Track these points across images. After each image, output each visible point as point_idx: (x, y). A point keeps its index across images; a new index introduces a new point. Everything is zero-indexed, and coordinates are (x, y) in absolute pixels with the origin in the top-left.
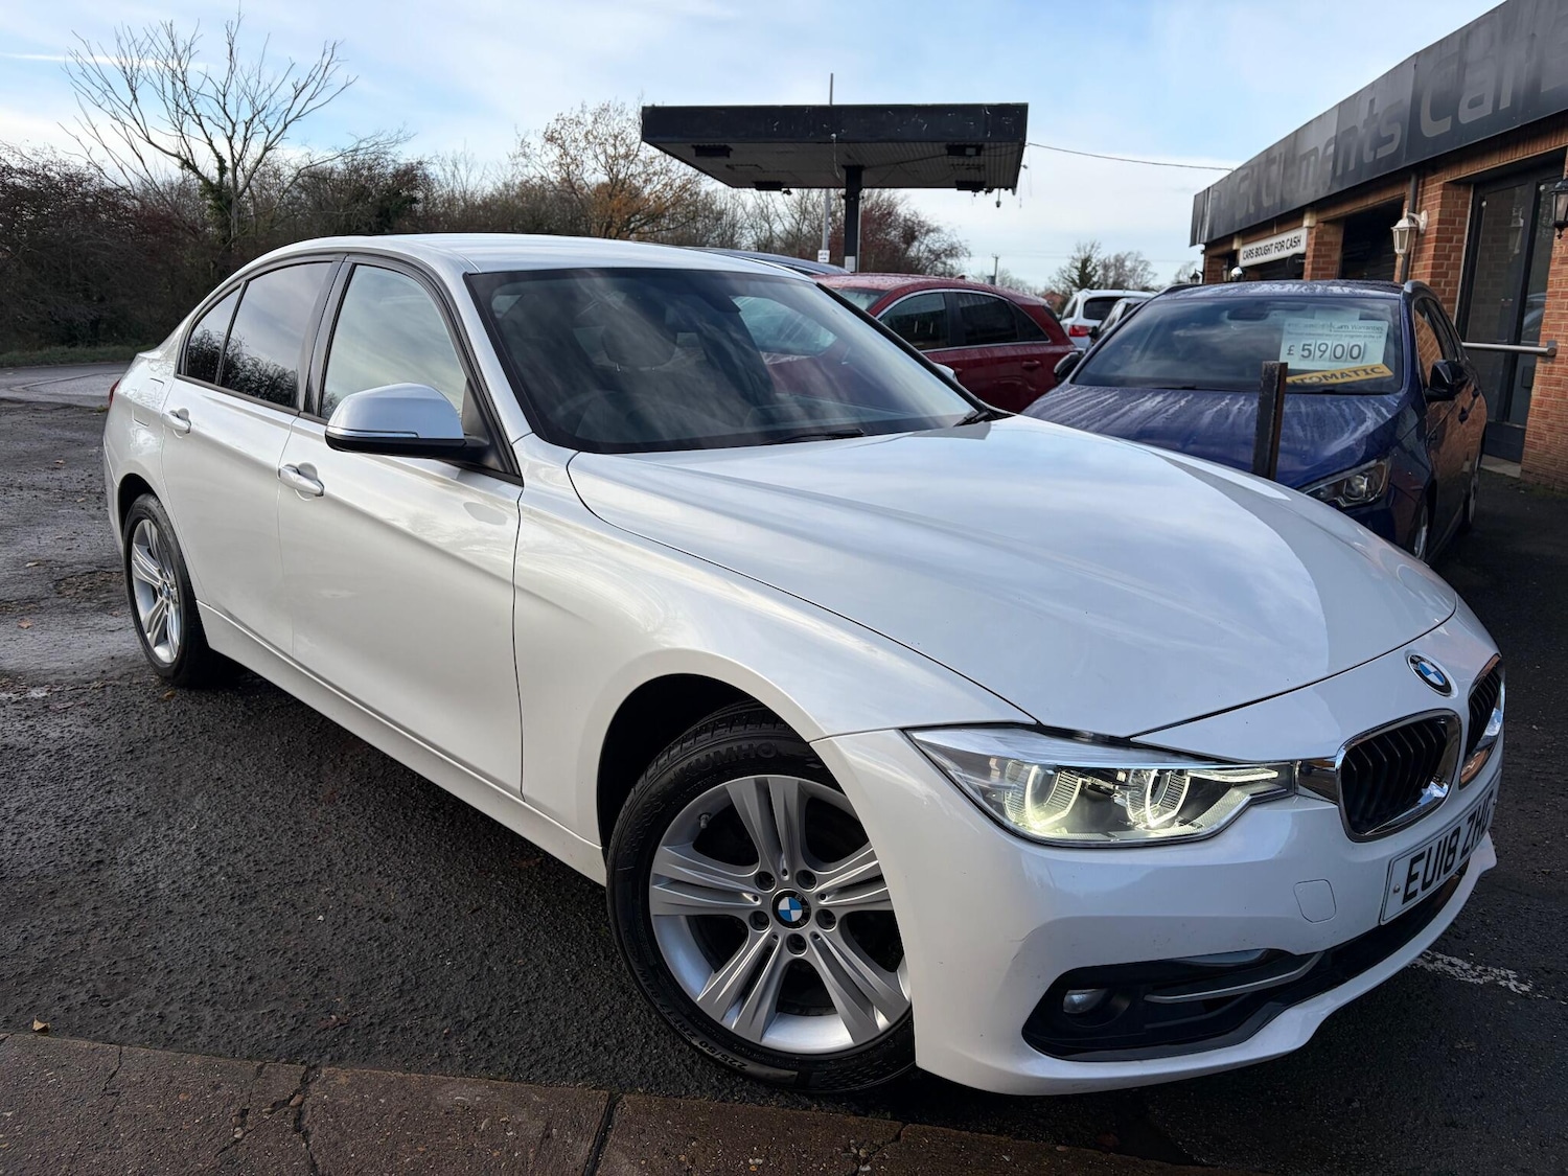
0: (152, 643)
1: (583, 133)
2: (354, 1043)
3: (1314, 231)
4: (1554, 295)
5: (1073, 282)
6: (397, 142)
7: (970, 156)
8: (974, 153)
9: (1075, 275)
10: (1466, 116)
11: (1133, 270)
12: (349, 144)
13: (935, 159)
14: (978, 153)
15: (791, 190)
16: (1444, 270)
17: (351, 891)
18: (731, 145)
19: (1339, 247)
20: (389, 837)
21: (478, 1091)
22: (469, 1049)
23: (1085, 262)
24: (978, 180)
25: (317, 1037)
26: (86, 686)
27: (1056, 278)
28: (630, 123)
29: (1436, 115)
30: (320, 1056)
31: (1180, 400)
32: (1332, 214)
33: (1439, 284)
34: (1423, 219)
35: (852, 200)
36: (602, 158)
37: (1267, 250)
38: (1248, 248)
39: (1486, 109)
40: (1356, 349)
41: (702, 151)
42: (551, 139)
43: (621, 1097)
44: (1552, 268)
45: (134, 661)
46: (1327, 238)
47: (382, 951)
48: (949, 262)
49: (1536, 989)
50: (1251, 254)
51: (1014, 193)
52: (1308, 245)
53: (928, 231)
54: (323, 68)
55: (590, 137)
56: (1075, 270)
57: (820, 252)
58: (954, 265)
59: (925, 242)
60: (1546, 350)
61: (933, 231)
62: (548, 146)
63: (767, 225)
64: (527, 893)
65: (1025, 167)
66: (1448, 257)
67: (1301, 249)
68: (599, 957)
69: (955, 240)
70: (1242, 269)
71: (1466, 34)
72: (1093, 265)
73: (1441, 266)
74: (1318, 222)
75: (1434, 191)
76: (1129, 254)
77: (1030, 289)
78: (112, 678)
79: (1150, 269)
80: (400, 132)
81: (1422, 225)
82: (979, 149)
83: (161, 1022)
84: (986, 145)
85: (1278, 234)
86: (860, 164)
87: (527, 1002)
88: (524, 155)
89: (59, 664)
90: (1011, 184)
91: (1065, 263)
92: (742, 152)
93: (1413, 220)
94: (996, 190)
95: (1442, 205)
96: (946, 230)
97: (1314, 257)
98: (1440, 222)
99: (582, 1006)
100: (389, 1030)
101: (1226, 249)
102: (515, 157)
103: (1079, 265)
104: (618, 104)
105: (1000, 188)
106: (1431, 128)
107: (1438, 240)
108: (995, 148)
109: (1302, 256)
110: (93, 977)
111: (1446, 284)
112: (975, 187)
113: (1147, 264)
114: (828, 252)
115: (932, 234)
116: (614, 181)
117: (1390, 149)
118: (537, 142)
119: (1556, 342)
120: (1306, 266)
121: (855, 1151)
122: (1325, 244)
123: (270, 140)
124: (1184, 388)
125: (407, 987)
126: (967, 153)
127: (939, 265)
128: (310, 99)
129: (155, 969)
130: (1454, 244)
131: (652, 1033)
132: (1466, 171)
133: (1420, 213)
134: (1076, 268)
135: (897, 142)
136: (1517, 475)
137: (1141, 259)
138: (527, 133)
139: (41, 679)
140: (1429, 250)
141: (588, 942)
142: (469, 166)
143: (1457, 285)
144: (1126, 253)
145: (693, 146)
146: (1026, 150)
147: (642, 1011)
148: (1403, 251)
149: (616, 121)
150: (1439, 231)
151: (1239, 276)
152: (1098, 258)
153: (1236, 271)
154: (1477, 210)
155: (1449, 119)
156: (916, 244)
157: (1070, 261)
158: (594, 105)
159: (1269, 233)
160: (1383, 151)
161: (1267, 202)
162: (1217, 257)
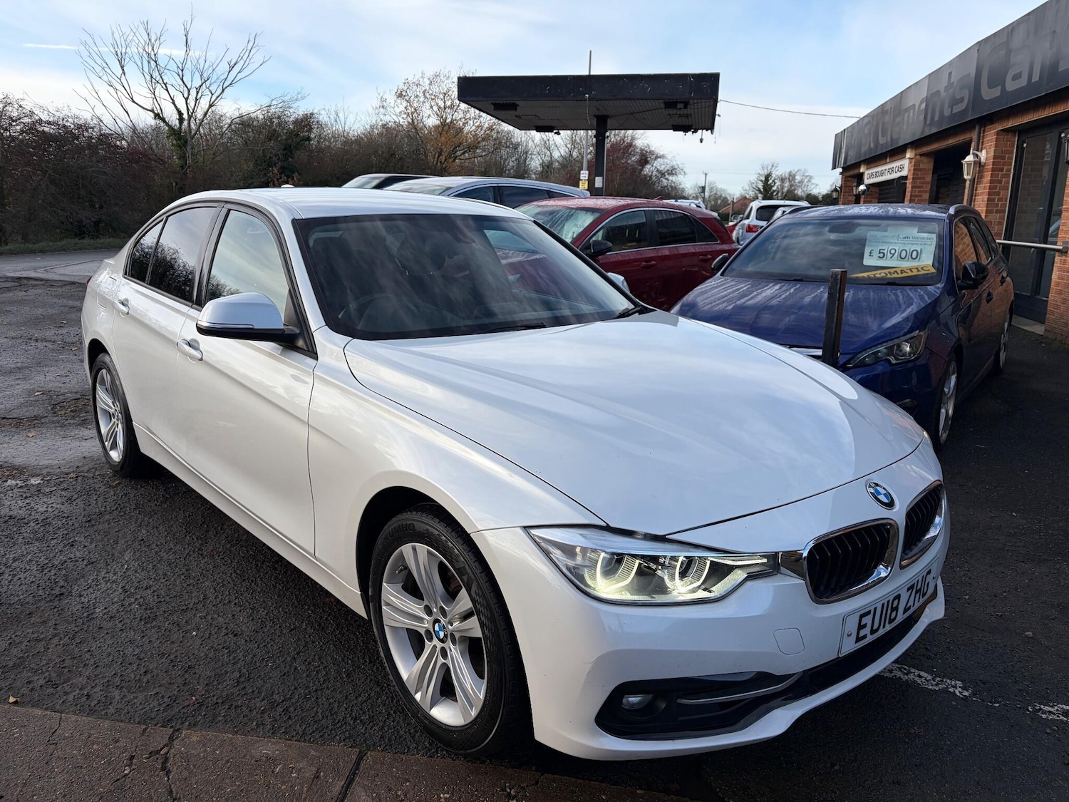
0: (108, 448)
1: (421, 91)
2: (204, 715)
3: (913, 161)
5: (759, 190)
6: (297, 100)
7: (681, 109)
8: (683, 107)
9: (760, 185)
10: (1011, 86)
11: (801, 182)
12: (265, 102)
13: (656, 111)
14: (686, 107)
15: (561, 132)
16: (997, 190)
17: (216, 616)
18: (517, 103)
19: (931, 172)
20: (244, 580)
21: (278, 747)
22: (276, 720)
23: (768, 177)
24: (687, 124)
25: (182, 711)
26: (66, 476)
27: (747, 188)
29: (990, 87)
30: (183, 723)
31: (790, 289)
32: (926, 149)
33: (994, 200)
34: (983, 155)
35: (600, 138)
36: (435, 108)
37: (882, 174)
38: (870, 171)
39: (1023, 82)
40: (915, 253)
41: (499, 107)
42: (400, 96)
43: (367, 753)
45: (97, 460)
46: (922, 166)
47: (230, 656)
48: (671, 178)
49: (974, 694)
50: (873, 175)
51: (712, 133)
52: (909, 171)
53: (657, 157)
54: (248, 51)
55: (427, 95)
56: (760, 182)
57: (582, 172)
58: (674, 180)
59: (654, 165)
60: (1061, 248)
61: (660, 157)
62: (399, 101)
64: (327, 618)
65: (719, 116)
66: (1000, 182)
67: (904, 173)
68: (366, 662)
69: (675, 164)
70: (866, 186)
71: (1011, 29)
72: (773, 179)
73: (995, 187)
74: (916, 155)
75: (991, 135)
76: (798, 170)
77: (730, 195)
78: (83, 471)
79: (813, 181)
80: (298, 94)
81: (983, 160)
82: (686, 104)
83: (88, 699)
84: (691, 101)
85: (889, 162)
86: (606, 114)
87: (316, 690)
88: (383, 107)
89: (50, 461)
90: (710, 127)
91: (753, 178)
92: (525, 107)
93: (976, 155)
94: (700, 131)
95: (997, 146)
96: (669, 157)
97: (913, 178)
98: (995, 157)
99: (350, 694)
100: (227, 707)
101: (856, 172)
102: (376, 108)
103: (763, 179)
104: (445, 72)
105: (703, 129)
106: (989, 94)
107: (993, 170)
108: (697, 103)
109: (905, 178)
110: (50, 669)
111: (999, 200)
112: (685, 129)
113: (811, 177)
114: (587, 172)
115: (659, 160)
116: (444, 124)
117: (962, 106)
118: (391, 98)
120: (908, 185)
121: (509, 790)
122: (921, 170)
123: (213, 100)
124: (795, 280)
125: (241, 680)
126: (678, 107)
127: (664, 180)
128: (239, 72)
129: (88, 665)
130: (1004, 172)
131: (392, 712)
133: (981, 151)
134: (761, 181)
135: (630, 99)
136: (1041, 334)
137: (807, 174)
138: (385, 92)
139: (38, 472)
140: (988, 176)
141: (360, 652)
142: (346, 114)
143: (1006, 201)
144: (796, 170)
145: (492, 103)
146: (718, 104)
147: (388, 698)
148: (969, 177)
150: (994, 163)
151: (864, 192)
152: (776, 173)
153: (862, 187)
154: (1020, 149)
155: (999, 87)
156: (648, 166)
157: (757, 176)
158: (430, 73)
159: (883, 162)
160: (957, 108)
161: (882, 139)
162: (850, 177)
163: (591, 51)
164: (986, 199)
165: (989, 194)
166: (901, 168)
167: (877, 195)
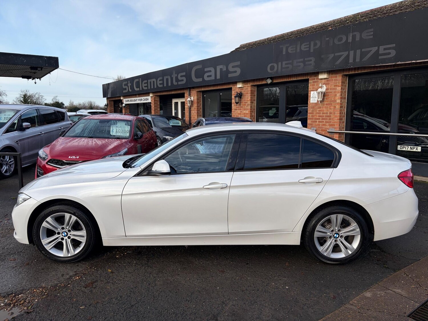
3: (153, 98)
5: (22, 101)
9: (22, 99)
13: (22, 70)
19: (159, 101)
23: (25, 96)
24: (30, 76)
27: (15, 100)
29: (197, 77)
32: (157, 94)
33: (198, 112)
34: (192, 98)
37: (135, 101)
38: (127, 99)
39: (213, 78)
46: (156, 99)
50: (126, 101)
52: (151, 101)
56: (21, 98)
65: (50, 73)
67: (149, 101)
72: (28, 96)
73: (198, 108)
74: (154, 95)
75: (194, 92)
76: (37, 93)
79: (43, 98)
81: (192, 100)
82: (42, 68)
84: (44, 68)
85: (138, 97)
90: (41, 78)
91: (18, 96)
93: (190, 98)
94: (35, 79)
95: (197, 96)
97: (154, 103)
98: (197, 99)
103: (23, 97)
106: (195, 80)
107: (197, 103)
109: (150, 103)
111: (200, 112)
112: (28, 78)
113: (42, 96)
117: (183, 83)
120: (152, 105)
122: (156, 101)
126: (38, 69)
130: (200, 104)
132: (203, 89)
134: (22, 97)
137: (40, 95)
140: (195, 105)
143: (202, 113)
148: (190, 105)
150: (197, 101)
151: (124, 107)
152: (28, 94)
153: (124, 105)
154: (203, 97)
155: (201, 78)
159: (135, 97)
160: (180, 83)
161: (136, 89)
162: (111, 100)
164: (196, 112)
165: (197, 110)
166: (149, 99)
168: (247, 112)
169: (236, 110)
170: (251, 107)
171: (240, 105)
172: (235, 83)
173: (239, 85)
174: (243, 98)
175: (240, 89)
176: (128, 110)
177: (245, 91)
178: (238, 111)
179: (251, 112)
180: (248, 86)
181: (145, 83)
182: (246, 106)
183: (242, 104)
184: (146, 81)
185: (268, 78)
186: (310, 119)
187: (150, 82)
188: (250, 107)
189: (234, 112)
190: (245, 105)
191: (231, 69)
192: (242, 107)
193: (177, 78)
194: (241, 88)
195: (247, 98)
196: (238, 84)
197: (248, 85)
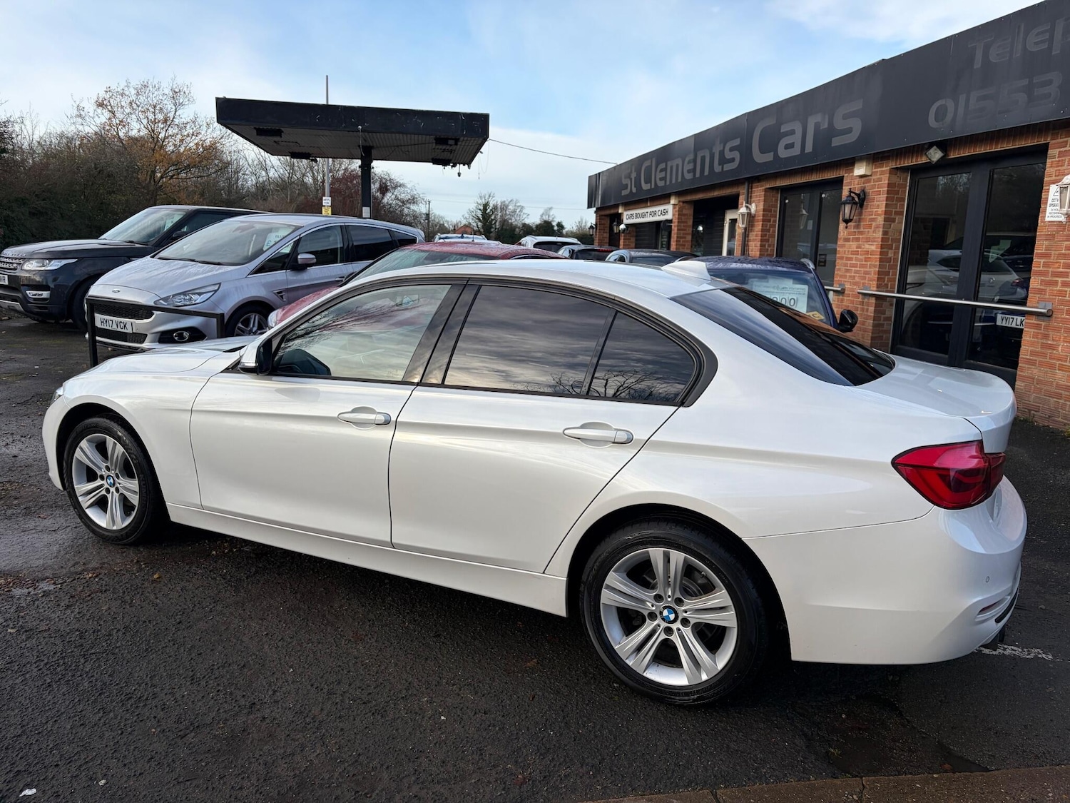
1: (128, 102)
3: (677, 207)
4: (842, 258)
5: (479, 219)
7: (451, 145)
8: (453, 144)
9: (479, 214)
10: (783, 153)
11: (514, 212)
13: (424, 145)
14: (456, 144)
15: (318, 159)
16: (767, 238)
17: (442, 698)
18: (282, 129)
19: (692, 217)
23: (486, 206)
24: (447, 158)
26: (82, 575)
27: (467, 216)
28: (165, 97)
29: (762, 151)
32: (689, 198)
33: (765, 246)
34: (753, 207)
35: (366, 168)
36: (145, 121)
37: (644, 216)
38: (630, 212)
39: (796, 151)
40: (792, 301)
41: (261, 132)
42: (101, 105)
43: (716, 792)
44: (839, 243)
46: (684, 212)
48: (412, 207)
49: (1055, 656)
50: (630, 217)
51: (469, 168)
52: (674, 215)
53: (396, 187)
55: (134, 106)
56: (479, 211)
57: (324, 198)
58: (416, 209)
59: (395, 193)
60: (839, 289)
61: (400, 186)
62: (100, 110)
63: (264, 173)
64: (550, 682)
65: (482, 153)
66: (769, 231)
67: (669, 216)
68: (628, 714)
69: (415, 193)
70: (626, 225)
71: (781, 106)
72: (490, 208)
73: (766, 235)
74: (679, 202)
75: (759, 192)
76: (511, 201)
77: (448, 222)
78: (95, 568)
79: (524, 211)
81: (753, 211)
82: (457, 141)
84: (462, 139)
85: (650, 206)
86: (371, 145)
88: (80, 116)
89: (41, 561)
90: (469, 162)
91: (473, 206)
92: (290, 134)
93: (747, 207)
94: (458, 166)
95: (765, 201)
96: (409, 186)
97: (677, 222)
98: (764, 210)
101: (612, 211)
102: (72, 117)
103: (482, 208)
104: (156, 82)
105: (461, 164)
106: (759, 157)
107: (763, 221)
108: (467, 140)
109: (670, 221)
111: (769, 246)
112: (444, 163)
113: (522, 207)
114: (330, 198)
115: (399, 188)
117: (733, 166)
118: (90, 107)
119: (844, 285)
120: (673, 227)
121: (850, 796)
122: (684, 215)
125: (542, 751)
126: (448, 143)
127: (405, 209)
130: (771, 223)
132: (779, 183)
133: (751, 204)
135: (403, 133)
137: (518, 204)
138: (82, 101)
140: (758, 227)
142: (34, 122)
143: (774, 247)
144: (510, 200)
145: (255, 128)
146: (486, 143)
148: (744, 226)
149: (154, 95)
150: (763, 215)
151: (624, 230)
152: (492, 204)
154: (783, 206)
155: (772, 153)
156: (389, 195)
157: (476, 205)
158: (136, 82)
159: (644, 205)
160: (728, 167)
161: (645, 187)
162: (605, 215)
163: (327, 76)
164: (759, 245)
165: (762, 241)
166: (666, 212)
167: (635, 234)
168: (873, 248)
169: (847, 240)
170: (885, 233)
171: (857, 227)
172: (850, 163)
173: (860, 170)
174: (867, 208)
175: (863, 179)
176: (633, 240)
177: (873, 187)
178: (851, 243)
179: (882, 247)
180: (882, 173)
181: (661, 171)
182: (871, 231)
183: (862, 223)
184: (664, 164)
185: (931, 145)
186: (1040, 273)
187: (672, 167)
188: (881, 233)
189: (843, 246)
190: (870, 227)
191: (840, 124)
192: (861, 233)
193: (722, 153)
194: (865, 178)
195: (878, 204)
196: (856, 165)
197: (884, 169)
